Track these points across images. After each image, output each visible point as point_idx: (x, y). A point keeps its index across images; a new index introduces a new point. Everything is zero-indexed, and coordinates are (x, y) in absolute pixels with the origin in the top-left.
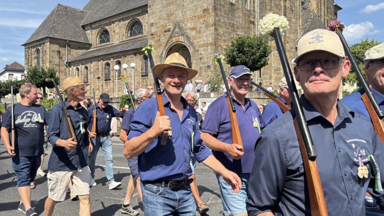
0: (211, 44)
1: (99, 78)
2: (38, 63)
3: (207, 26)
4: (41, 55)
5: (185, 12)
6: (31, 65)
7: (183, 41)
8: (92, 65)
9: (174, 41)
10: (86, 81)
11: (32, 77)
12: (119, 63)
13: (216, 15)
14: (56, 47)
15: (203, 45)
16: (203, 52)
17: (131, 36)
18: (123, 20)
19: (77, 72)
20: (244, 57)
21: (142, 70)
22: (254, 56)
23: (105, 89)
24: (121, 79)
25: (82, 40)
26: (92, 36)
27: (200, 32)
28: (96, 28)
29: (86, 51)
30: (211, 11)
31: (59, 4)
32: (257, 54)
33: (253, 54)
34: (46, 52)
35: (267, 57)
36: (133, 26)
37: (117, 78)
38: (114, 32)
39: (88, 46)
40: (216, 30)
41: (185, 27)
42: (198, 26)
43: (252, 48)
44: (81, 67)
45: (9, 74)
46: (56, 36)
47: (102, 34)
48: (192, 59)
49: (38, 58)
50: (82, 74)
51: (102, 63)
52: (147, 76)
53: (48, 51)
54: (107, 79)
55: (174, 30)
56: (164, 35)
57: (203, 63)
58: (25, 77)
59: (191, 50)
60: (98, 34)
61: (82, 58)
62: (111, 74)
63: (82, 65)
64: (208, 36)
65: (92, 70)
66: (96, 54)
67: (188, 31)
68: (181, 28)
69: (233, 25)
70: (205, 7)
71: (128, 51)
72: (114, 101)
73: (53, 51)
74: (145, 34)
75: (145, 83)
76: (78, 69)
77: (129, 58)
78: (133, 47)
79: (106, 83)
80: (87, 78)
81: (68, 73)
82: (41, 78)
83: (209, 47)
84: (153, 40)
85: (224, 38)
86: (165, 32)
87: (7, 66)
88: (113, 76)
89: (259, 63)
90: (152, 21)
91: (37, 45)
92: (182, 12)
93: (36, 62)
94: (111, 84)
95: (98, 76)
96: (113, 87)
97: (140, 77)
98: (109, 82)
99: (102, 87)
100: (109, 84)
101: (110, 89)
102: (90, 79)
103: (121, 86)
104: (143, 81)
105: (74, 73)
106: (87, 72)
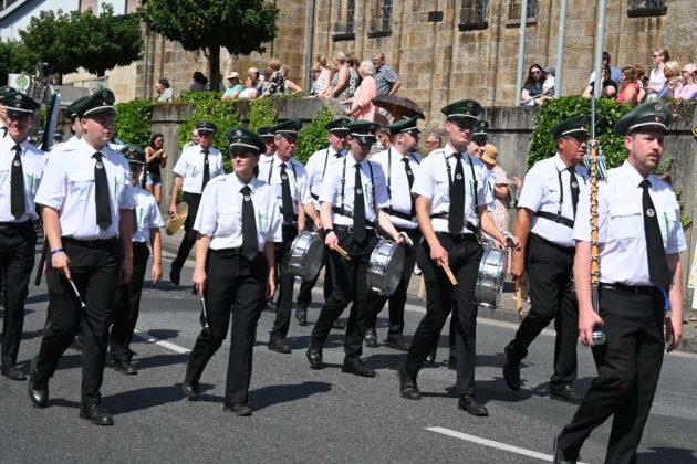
1: (436, 17)
10: (380, 28)
23: (461, 66)
24: (535, 24)
37: (523, 20)
52: (660, 11)
54: (473, 23)
62: (493, 1)
72: (504, 127)
75: (643, 49)
79: (464, 39)
88: (499, 11)
94: (489, 45)
95: (433, 10)
96: (497, 58)
97: (625, 17)
98: (480, 36)
99: (446, 58)
100: (477, 45)
101: (481, 67)
102: (398, 19)
103: (531, 56)
104: (637, 39)
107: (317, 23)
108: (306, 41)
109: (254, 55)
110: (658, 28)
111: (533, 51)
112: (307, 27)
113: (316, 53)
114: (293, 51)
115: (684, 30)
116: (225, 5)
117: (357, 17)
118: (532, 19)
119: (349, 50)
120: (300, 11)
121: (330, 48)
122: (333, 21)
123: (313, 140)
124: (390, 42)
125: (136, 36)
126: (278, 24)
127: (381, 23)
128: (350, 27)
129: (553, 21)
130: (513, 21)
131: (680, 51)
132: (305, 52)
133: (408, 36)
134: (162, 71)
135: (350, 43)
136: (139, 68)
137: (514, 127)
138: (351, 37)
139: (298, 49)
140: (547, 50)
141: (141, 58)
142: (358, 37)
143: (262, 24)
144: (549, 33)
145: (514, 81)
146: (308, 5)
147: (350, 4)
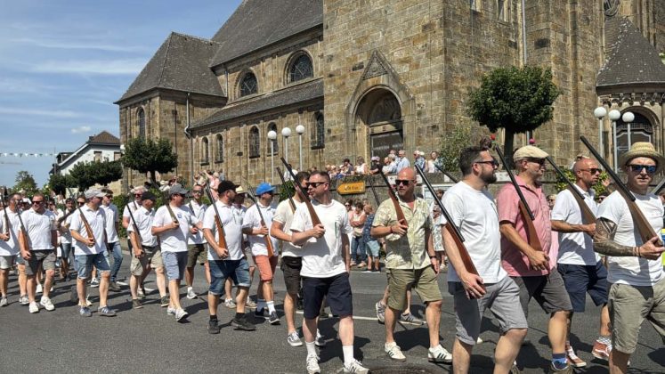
0: (439, 86)
1: (240, 154)
2: (142, 131)
3: (430, 55)
4: (146, 118)
5: (390, 32)
6: (130, 136)
7: (386, 83)
8: (229, 133)
9: (370, 85)
10: (219, 160)
11: (133, 155)
12: (274, 127)
13: (448, 34)
14: (170, 105)
15: (424, 90)
16: (423, 102)
17: (292, 80)
18: (279, 54)
19: (204, 146)
20: (506, 106)
21: (313, 137)
22: (527, 103)
23: (251, 172)
25: (212, 92)
26: (228, 84)
27: (417, 66)
28: (234, 70)
29: (219, 110)
30: (437, 27)
31: (173, 33)
32: (532, 99)
33: (523, 101)
34: (154, 113)
35: (550, 104)
36: (296, 63)
38: (264, 75)
39: (221, 101)
40: (447, 60)
41: (389, 59)
42: (414, 55)
43: (523, 89)
44: (212, 137)
45: (95, 152)
46: (170, 86)
47: (245, 80)
48: (403, 115)
49: (141, 123)
50: (212, 149)
51: (245, 129)
52: (322, 147)
53: (157, 113)
54: (254, 155)
55: (370, 65)
56: (352, 76)
57: (425, 122)
58: (122, 155)
59: (401, 99)
60: (237, 81)
61: (212, 121)
62: (261, 147)
63: (213, 132)
64: (432, 72)
65: (229, 140)
66: (236, 114)
67: (395, 66)
68: (382, 61)
69: (479, 50)
70: (427, 22)
71: (290, 106)
73: (165, 111)
74: (316, 75)
75: (318, 161)
76: (206, 141)
77: (290, 118)
78: (297, 100)
79: (251, 162)
80: (221, 153)
81: (190, 148)
82: (148, 156)
83: (435, 92)
84: (332, 86)
85: (461, 74)
86: (353, 70)
87: (91, 138)
88: (264, 150)
89: (537, 117)
90: (330, 52)
91: (139, 103)
92: (383, 33)
93: (138, 130)
94: (261, 164)
95: (239, 152)
96: (264, 168)
97: (310, 150)
98: (258, 160)
99: (245, 170)
100: (257, 164)
101: (259, 172)
102: (226, 156)
104: (315, 157)
105: (200, 148)
106: (221, 145)
107: (194, 159)
108: (190, 166)
109: (170, 174)
110: (322, 153)
112: (190, 161)
113: (194, 170)
114: (185, 170)
115: (331, 153)
116: (156, 154)
117: (209, 156)
118: (276, 153)
120: (187, 155)
121: (200, 168)
122: (200, 158)
124: (223, 165)
125: (120, 169)
126: (178, 160)
127: (219, 158)
128: (207, 160)
129: (284, 153)
130: (269, 154)
132: (190, 170)
133: (230, 162)
135: (208, 166)
136: (121, 182)
138: (208, 164)
139: (187, 169)
141: (122, 178)
142: (210, 164)
143: (171, 161)
146: (190, 153)
147: (207, 152)
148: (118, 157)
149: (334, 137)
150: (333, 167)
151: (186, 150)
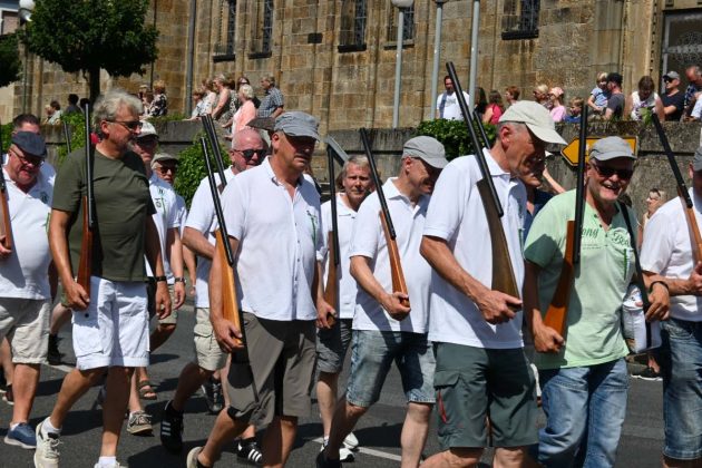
10: (260, 50)
11: (51, 25)
19: (226, 11)
21: (509, 7)
23: (340, 87)
24: (412, 46)
37: (399, 43)
50: (245, 20)
52: (533, 34)
54: (352, 44)
58: (23, 21)
62: (371, 23)
72: (382, 148)
75: (517, 70)
79: (343, 60)
80: (267, 33)
81: (188, 13)
82: (86, 27)
88: (378, 33)
94: (368, 67)
95: (312, 31)
96: (375, 80)
97: (499, 40)
98: (359, 57)
99: (325, 79)
100: (356, 67)
101: (360, 88)
102: (278, 42)
103: (409, 77)
104: (511, 61)
105: (215, 15)
106: (268, 12)
107: (197, 44)
108: (186, 61)
109: (134, 77)
110: (531, 51)
111: (411, 72)
112: (187, 47)
113: (196, 74)
114: (173, 72)
115: (555, 53)
116: (105, 26)
117: (237, 38)
118: (409, 41)
119: (229, 71)
120: (180, 31)
121: (211, 68)
122: (213, 42)
123: (194, 162)
124: (270, 63)
125: (15, 56)
126: (158, 45)
127: (261, 45)
128: (230, 48)
129: (430, 43)
130: (391, 43)
131: (552, 73)
132: (186, 72)
133: (289, 58)
134: (40, 91)
135: (230, 64)
136: (16, 88)
137: (391, 149)
138: (232, 58)
139: (178, 69)
140: (424, 72)
141: (19, 79)
142: (238, 58)
143: (142, 46)
144: (425, 56)
145: (392, 103)
146: (188, 26)
147: (231, 26)
148: (11, 27)
149: (566, 11)
150: (556, 91)
151: (180, 20)
